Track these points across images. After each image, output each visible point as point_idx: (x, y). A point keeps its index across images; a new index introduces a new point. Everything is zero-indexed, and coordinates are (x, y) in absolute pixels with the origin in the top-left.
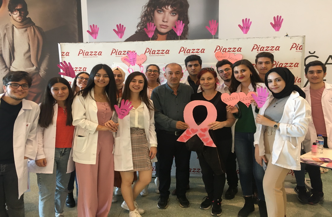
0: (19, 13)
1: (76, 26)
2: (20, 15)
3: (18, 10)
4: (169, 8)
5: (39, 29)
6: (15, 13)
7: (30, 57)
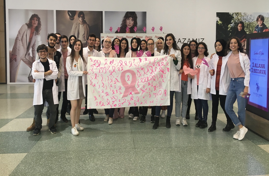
0: (82, 18)
1: (101, 24)
2: (82, 19)
3: (81, 17)
4: (131, 18)
5: (88, 25)
6: (80, 18)
7: (84, 36)
